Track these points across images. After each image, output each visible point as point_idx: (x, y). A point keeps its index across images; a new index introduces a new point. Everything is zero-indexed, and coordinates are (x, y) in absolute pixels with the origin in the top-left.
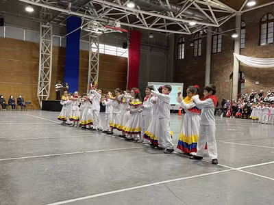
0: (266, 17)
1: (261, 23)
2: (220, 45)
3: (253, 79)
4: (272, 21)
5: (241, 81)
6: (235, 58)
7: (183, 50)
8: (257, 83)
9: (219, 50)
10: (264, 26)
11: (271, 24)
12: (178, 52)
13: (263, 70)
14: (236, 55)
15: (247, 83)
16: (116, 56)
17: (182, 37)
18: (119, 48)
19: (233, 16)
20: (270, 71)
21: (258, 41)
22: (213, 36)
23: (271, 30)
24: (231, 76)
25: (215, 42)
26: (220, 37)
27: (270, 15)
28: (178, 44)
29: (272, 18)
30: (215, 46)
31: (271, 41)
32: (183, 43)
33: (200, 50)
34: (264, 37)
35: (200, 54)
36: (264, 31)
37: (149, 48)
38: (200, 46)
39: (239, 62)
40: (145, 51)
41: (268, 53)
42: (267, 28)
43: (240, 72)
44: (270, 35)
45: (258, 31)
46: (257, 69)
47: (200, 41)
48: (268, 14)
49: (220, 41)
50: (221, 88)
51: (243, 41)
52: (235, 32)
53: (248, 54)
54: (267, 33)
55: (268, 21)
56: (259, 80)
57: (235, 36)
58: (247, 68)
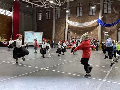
0: (79, 5)
1: (77, 7)
2: (59, 15)
3: (74, 31)
4: (82, 6)
5: (69, 32)
6: (66, 22)
7: (41, 16)
8: (75, 33)
9: (59, 18)
10: (78, 8)
11: (81, 8)
12: (38, 17)
13: (78, 28)
14: (67, 20)
15: (71, 33)
16: (5, 15)
17: (40, 10)
18: (6, 11)
19: (66, 2)
20: (81, 28)
22: (56, 10)
23: (81, 11)
24: (65, 30)
25: (57, 14)
26: (59, 11)
27: (81, 4)
28: (38, 13)
29: (82, 5)
30: (57, 16)
31: (81, 15)
32: (41, 12)
33: (49, 17)
34: (78, 13)
35: (49, 19)
36: (78, 11)
37: (23, 13)
38: (49, 15)
39: (68, 23)
40: (22, 14)
41: (80, 21)
42: (80, 10)
43: (68, 28)
44: (81, 13)
45: (76, 10)
46: (75, 27)
47: (49, 12)
48: (80, 3)
49: (59, 13)
50: (60, 35)
51: (70, 14)
52: (68, 10)
53: (72, 21)
54: (80, 12)
55: (80, 6)
56: (76, 32)
57: (67, 11)
58: (71, 26)
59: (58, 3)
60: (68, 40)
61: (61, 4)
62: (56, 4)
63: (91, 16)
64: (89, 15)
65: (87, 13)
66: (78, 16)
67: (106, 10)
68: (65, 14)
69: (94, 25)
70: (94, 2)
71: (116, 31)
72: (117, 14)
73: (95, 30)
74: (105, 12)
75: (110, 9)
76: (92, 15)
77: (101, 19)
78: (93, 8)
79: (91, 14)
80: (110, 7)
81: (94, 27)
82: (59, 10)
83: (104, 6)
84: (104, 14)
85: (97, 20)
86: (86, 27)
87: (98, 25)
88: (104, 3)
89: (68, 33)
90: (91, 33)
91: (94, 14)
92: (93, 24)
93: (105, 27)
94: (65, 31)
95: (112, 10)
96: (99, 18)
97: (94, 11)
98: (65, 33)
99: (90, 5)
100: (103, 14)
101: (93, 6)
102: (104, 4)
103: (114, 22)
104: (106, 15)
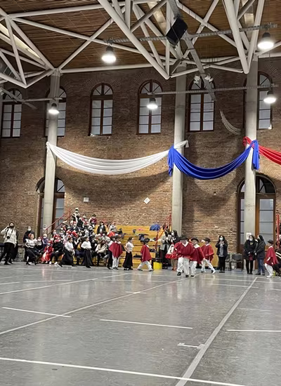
0: (99, 89)
1: (92, 98)
2: (17, 124)
3: (79, 192)
4: (109, 97)
5: (58, 195)
6: (49, 155)
8: (86, 200)
9: (17, 133)
10: (97, 104)
11: (108, 104)
14: (51, 146)
15: (69, 199)
19: (48, 74)
20: (107, 180)
21: (87, 127)
22: (4, 104)
23: (108, 112)
24: (41, 185)
26: (18, 108)
27: (106, 88)
29: (110, 92)
30: (8, 125)
31: (107, 130)
34: (96, 121)
36: (96, 113)
39: (56, 159)
41: (104, 150)
42: (102, 109)
43: (56, 179)
44: (108, 121)
45: (87, 109)
48: (103, 85)
49: (18, 116)
50: (19, 206)
51: (62, 123)
52: (54, 105)
53: (71, 148)
54: (102, 117)
55: (103, 97)
56: (90, 195)
57: (53, 112)
58: (69, 172)
59: (12, 76)
60: (53, 227)
61: (28, 80)
62: (8, 79)
63: (145, 137)
64: (138, 134)
65: (129, 124)
66: (96, 131)
67: (195, 117)
68: (45, 120)
69: (157, 172)
70: (155, 86)
71: (233, 197)
72: (233, 136)
73: (159, 189)
74: (195, 126)
75: (209, 116)
76: (150, 133)
77: (180, 151)
78: (153, 107)
79: (144, 129)
80: (209, 107)
81: (155, 176)
82: (19, 103)
83: (190, 104)
84: (189, 131)
85: (167, 152)
86: (126, 175)
87: (172, 170)
88: (190, 94)
89: (55, 198)
90: (147, 200)
91: (156, 129)
92: (152, 167)
93: (197, 180)
94: (42, 191)
95: (217, 120)
96: (175, 147)
97: (157, 120)
98: (42, 197)
99: (140, 96)
100: (187, 134)
101: (152, 99)
102: (188, 97)
103: (226, 162)
104: (198, 138)
